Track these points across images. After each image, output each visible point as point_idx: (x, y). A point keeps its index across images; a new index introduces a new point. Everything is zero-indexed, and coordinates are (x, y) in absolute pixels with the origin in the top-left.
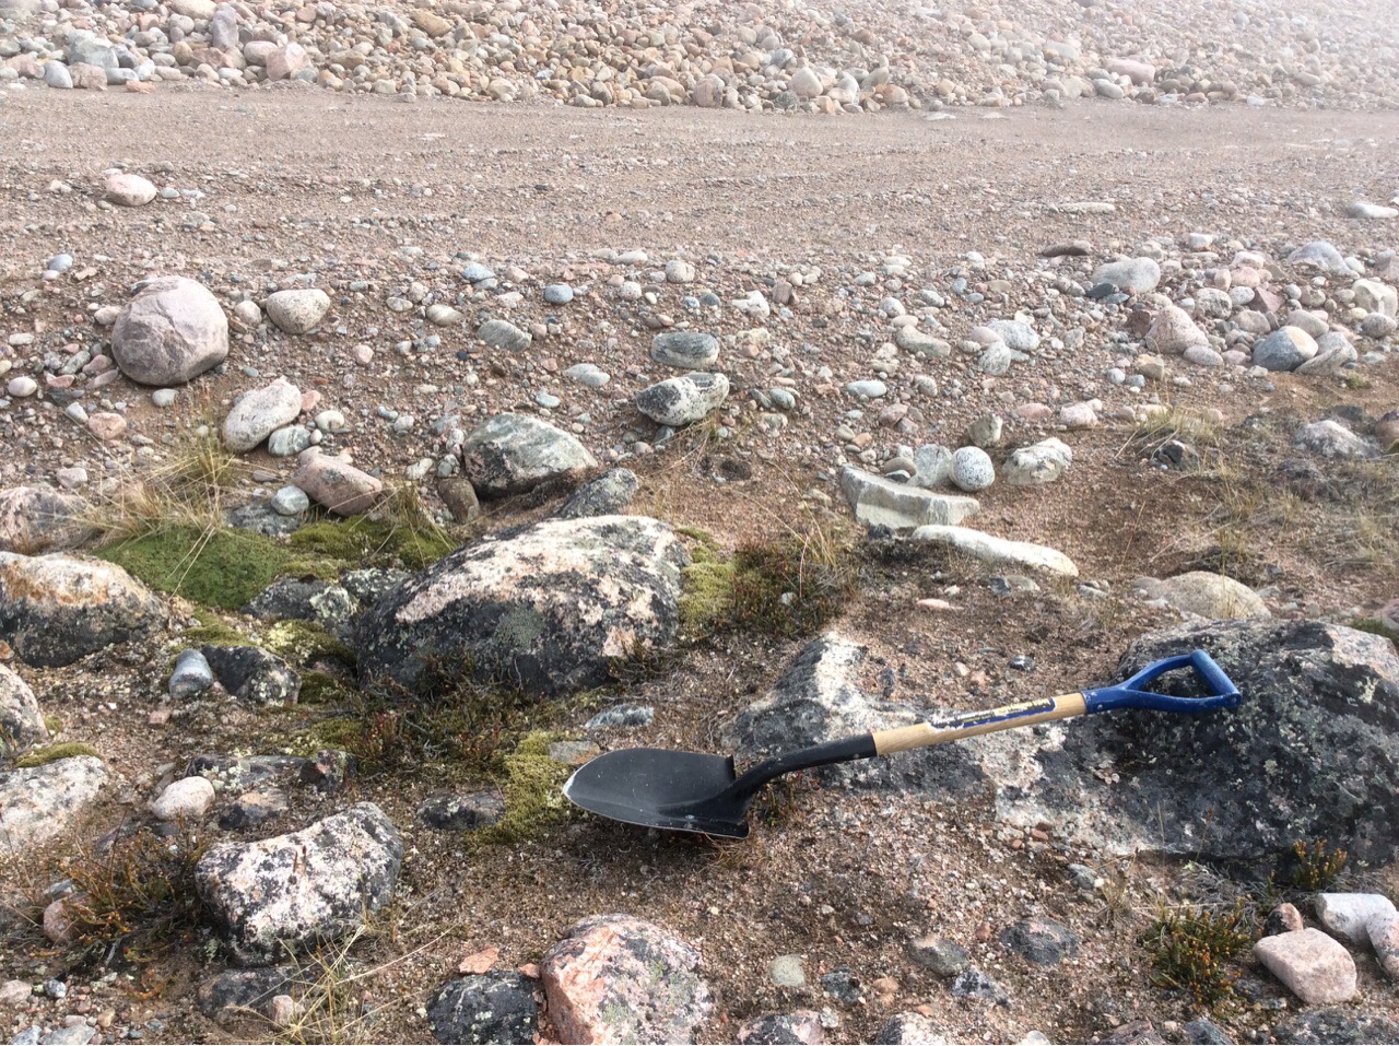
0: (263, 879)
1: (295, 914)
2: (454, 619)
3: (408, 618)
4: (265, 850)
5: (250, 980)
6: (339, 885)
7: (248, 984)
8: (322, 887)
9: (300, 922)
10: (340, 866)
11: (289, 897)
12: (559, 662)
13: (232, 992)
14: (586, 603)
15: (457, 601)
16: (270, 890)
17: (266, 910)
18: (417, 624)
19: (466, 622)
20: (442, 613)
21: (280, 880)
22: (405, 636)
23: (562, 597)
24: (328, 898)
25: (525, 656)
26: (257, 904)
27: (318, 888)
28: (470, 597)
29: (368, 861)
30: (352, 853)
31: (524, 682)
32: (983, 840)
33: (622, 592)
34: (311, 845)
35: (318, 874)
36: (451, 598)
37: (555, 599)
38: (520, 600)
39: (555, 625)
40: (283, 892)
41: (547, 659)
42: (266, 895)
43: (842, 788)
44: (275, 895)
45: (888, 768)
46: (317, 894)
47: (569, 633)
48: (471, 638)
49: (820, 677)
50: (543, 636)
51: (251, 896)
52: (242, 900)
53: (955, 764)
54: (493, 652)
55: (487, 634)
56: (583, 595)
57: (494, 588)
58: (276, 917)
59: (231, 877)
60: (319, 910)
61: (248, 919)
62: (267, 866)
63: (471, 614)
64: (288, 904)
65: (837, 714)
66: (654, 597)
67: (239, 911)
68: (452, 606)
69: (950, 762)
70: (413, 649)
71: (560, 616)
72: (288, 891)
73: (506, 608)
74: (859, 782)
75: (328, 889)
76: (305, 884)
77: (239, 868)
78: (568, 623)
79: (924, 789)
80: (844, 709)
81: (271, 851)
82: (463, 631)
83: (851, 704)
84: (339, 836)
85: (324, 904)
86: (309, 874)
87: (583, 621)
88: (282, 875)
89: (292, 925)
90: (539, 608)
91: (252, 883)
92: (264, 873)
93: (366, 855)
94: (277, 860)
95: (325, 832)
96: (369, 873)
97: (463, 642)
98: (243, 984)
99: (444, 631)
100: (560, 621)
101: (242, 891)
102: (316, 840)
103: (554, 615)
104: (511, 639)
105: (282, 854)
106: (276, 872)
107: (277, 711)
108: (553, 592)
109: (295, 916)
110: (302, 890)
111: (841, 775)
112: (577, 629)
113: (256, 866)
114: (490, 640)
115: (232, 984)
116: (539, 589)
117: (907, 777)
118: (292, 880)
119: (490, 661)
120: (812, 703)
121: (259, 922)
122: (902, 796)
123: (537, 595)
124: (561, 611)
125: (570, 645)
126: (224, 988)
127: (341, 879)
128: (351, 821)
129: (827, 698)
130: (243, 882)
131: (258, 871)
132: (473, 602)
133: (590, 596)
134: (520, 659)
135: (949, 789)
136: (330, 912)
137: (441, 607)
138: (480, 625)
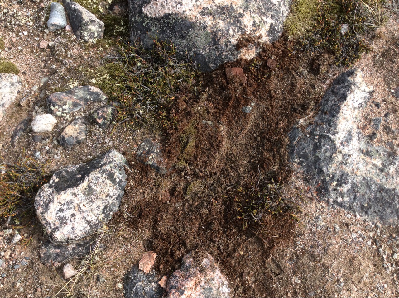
0: (59, 217)
1: (74, 232)
2: (168, 23)
3: (148, 14)
4: (60, 203)
5: (58, 253)
6: (93, 216)
7: (57, 254)
8: (86, 218)
9: (76, 235)
10: (94, 205)
11: (71, 224)
12: (215, 60)
13: (51, 256)
14: (234, 31)
15: (169, 14)
16: (63, 221)
17: (61, 230)
18: (152, 19)
19: (173, 27)
20: (162, 18)
21: (67, 216)
22: (147, 21)
23: (222, 25)
24: (89, 223)
25: (199, 53)
26: (57, 228)
27: (84, 218)
28: (175, 14)
29: (108, 198)
30: (101, 197)
31: (198, 65)
32: (385, 257)
33: (254, 24)
34: (81, 196)
35: (84, 212)
36: (167, 11)
37: (218, 26)
38: (200, 23)
39: (215, 41)
40: (68, 221)
41: (209, 57)
42: (61, 223)
43: (328, 202)
44: (65, 223)
45: (355, 199)
46: (83, 221)
47: (222, 47)
48: (175, 37)
49: (341, 118)
50: (209, 45)
51: (54, 224)
52: (50, 227)
53: (390, 205)
54: (185, 47)
55: (183, 37)
56: (233, 24)
57: (188, 13)
58: (66, 233)
59: (46, 215)
60: (84, 229)
61: (54, 234)
62: (61, 210)
63: (175, 23)
64: (71, 226)
65: (340, 152)
66: (272, 24)
67: (50, 231)
68: (167, 16)
69: (388, 202)
70: (150, 30)
71: (219, 37)
72: (70, 221)
73: (192, 26)
74: (337, 202)
75: (88, 219)
76: (78, 216)
77: (49, 212)
78: (223, 42)
79: (368, 215)
80: (346, 150)
81: (63, 203)
82: (171, 31)
83: (351, 147)
84: (95, 188)
85: (87, 225)
86: (81, 212)
87: (230, 42)
88: (67, 214)
89: (72, 236)
90: (209, 30)
91: (54, 219)
92: (61, 214)
93: (107, 196)
94: (65, 206)
95: (89, 186)
96: (108, 204)
97: (171, 38)
98: (55, 254)
99: (163, 27)
100: (218, 40)
101: (50, 222)
102: (84, 193)
103: (216, 35)
104: (194, 43)
105: (68, 203)
106: (65, 212)
107: (93, 46)
108: (217, 20)
109: (73, 233)
110: (77, 220)
111: (329, 195)
112: (226, 46)
113: (56, 212)
114: (184, 41)
115: (51, 254)
116: (211, 17)
117: (362, 206)
118: (73, 215)
119: (183, 51)
120: (330, 138)
121: (59, 236)
122: (355, 216)
123: (209, 21)
124: (220, 34)
125: (222, 53)
126: (48, 254)
127: (94, 212)
128: (103, 176)
129: (339, 137)
130: (51, 218)
131: (57, 214)
132: (177, 18)
133: (237, 26)
134: (198, 55)
135: (380, 218)
136: (89, 228)
137: (162, 15)
138: (180, 31)
